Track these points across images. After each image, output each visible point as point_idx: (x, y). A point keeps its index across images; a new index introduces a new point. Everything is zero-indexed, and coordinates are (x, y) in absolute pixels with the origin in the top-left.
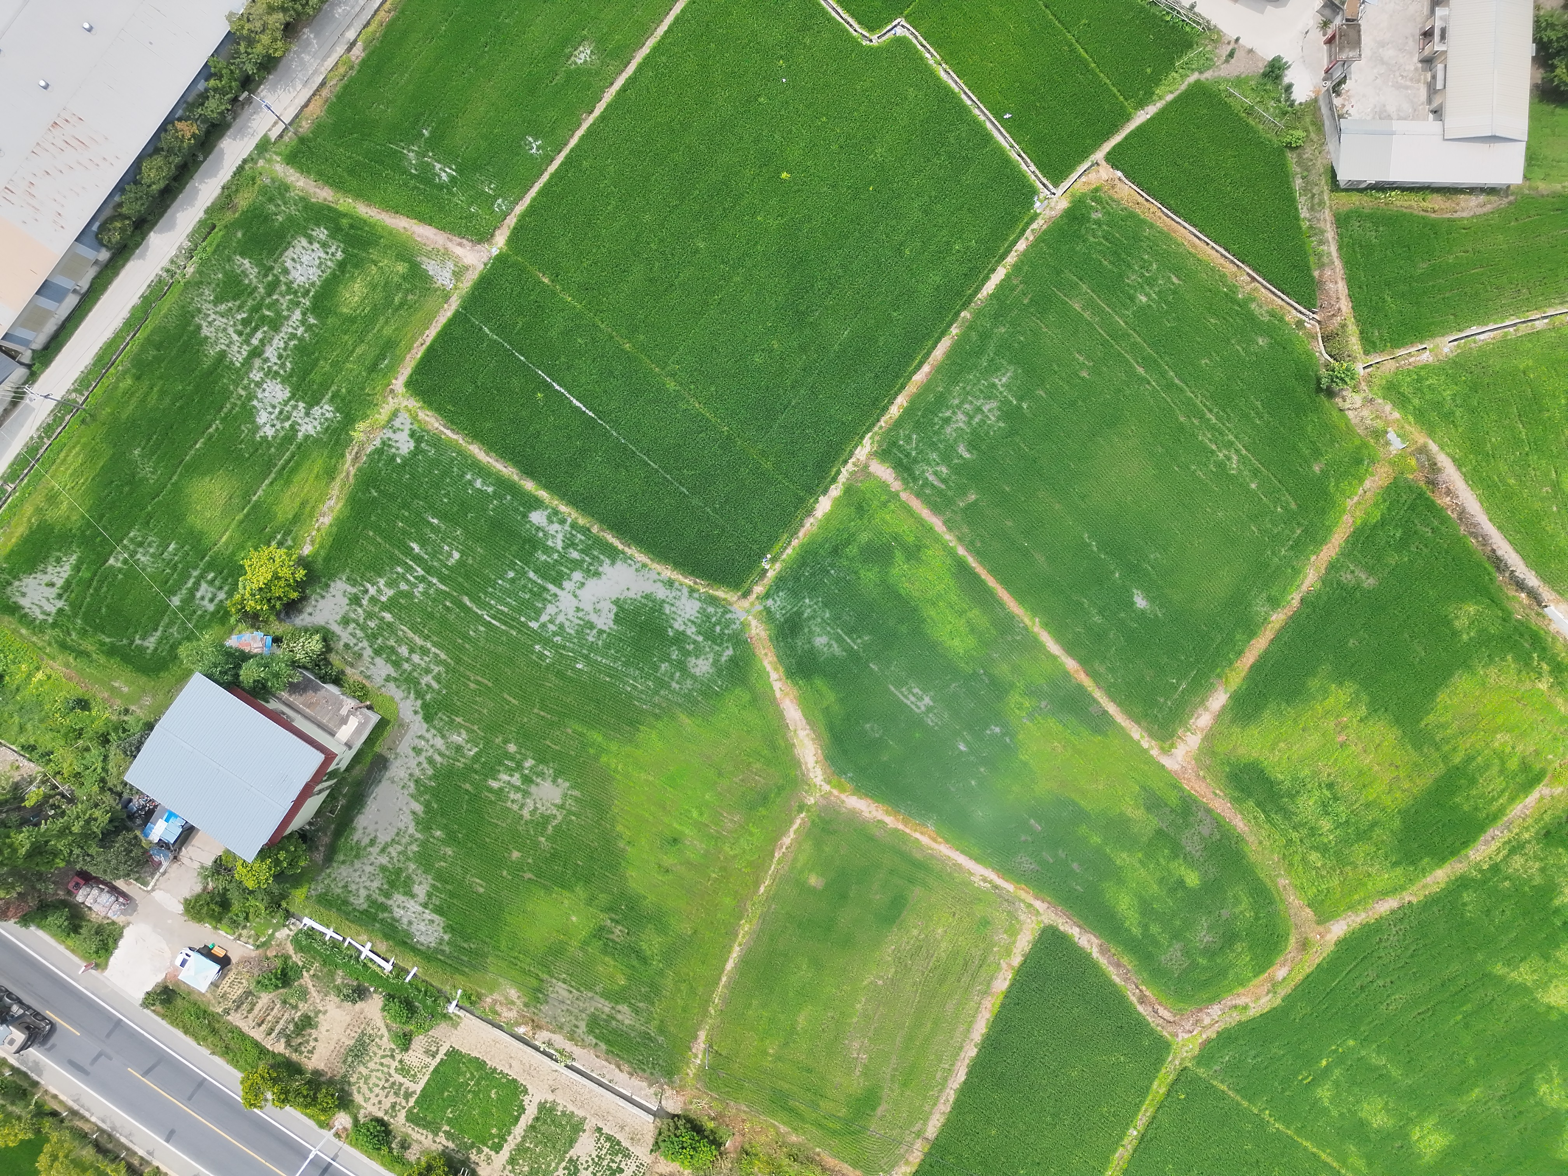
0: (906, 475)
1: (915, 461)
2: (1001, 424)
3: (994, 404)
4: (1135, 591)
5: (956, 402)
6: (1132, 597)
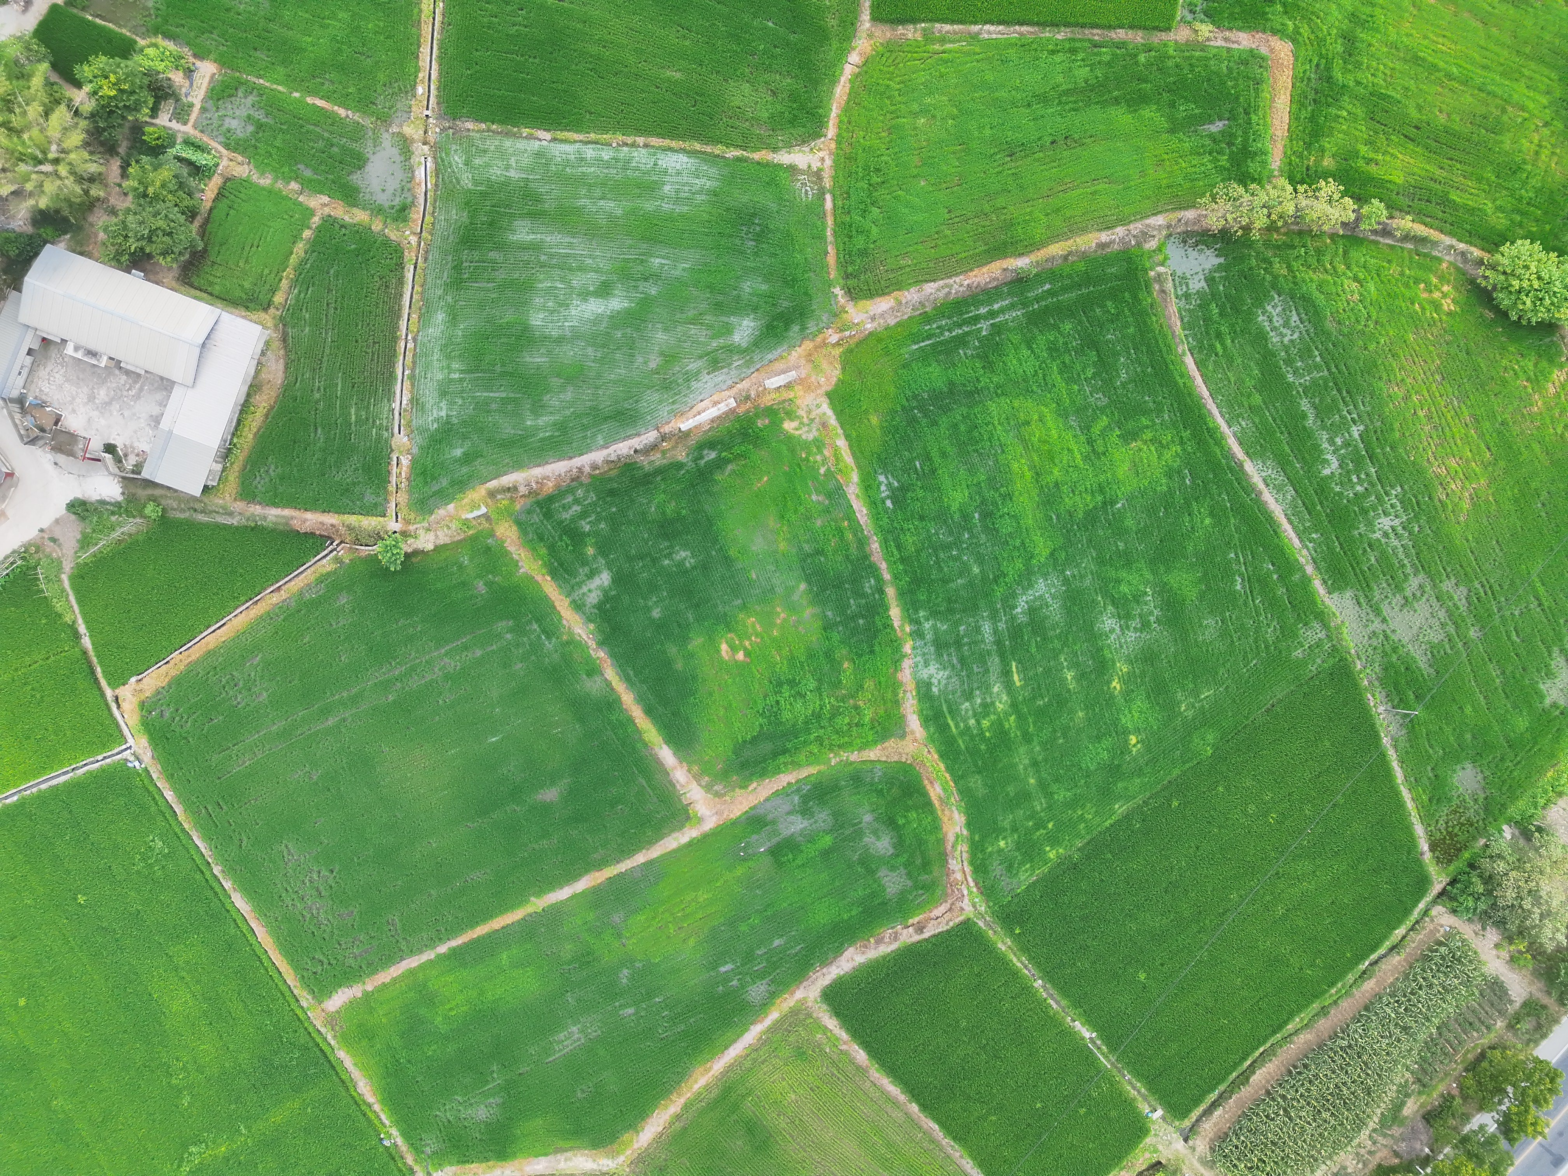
0: (350, 977)
1: (341, 964)
3: (314, 871)
4: (538, 797)
5: (298, 905)
6: (542, 801)
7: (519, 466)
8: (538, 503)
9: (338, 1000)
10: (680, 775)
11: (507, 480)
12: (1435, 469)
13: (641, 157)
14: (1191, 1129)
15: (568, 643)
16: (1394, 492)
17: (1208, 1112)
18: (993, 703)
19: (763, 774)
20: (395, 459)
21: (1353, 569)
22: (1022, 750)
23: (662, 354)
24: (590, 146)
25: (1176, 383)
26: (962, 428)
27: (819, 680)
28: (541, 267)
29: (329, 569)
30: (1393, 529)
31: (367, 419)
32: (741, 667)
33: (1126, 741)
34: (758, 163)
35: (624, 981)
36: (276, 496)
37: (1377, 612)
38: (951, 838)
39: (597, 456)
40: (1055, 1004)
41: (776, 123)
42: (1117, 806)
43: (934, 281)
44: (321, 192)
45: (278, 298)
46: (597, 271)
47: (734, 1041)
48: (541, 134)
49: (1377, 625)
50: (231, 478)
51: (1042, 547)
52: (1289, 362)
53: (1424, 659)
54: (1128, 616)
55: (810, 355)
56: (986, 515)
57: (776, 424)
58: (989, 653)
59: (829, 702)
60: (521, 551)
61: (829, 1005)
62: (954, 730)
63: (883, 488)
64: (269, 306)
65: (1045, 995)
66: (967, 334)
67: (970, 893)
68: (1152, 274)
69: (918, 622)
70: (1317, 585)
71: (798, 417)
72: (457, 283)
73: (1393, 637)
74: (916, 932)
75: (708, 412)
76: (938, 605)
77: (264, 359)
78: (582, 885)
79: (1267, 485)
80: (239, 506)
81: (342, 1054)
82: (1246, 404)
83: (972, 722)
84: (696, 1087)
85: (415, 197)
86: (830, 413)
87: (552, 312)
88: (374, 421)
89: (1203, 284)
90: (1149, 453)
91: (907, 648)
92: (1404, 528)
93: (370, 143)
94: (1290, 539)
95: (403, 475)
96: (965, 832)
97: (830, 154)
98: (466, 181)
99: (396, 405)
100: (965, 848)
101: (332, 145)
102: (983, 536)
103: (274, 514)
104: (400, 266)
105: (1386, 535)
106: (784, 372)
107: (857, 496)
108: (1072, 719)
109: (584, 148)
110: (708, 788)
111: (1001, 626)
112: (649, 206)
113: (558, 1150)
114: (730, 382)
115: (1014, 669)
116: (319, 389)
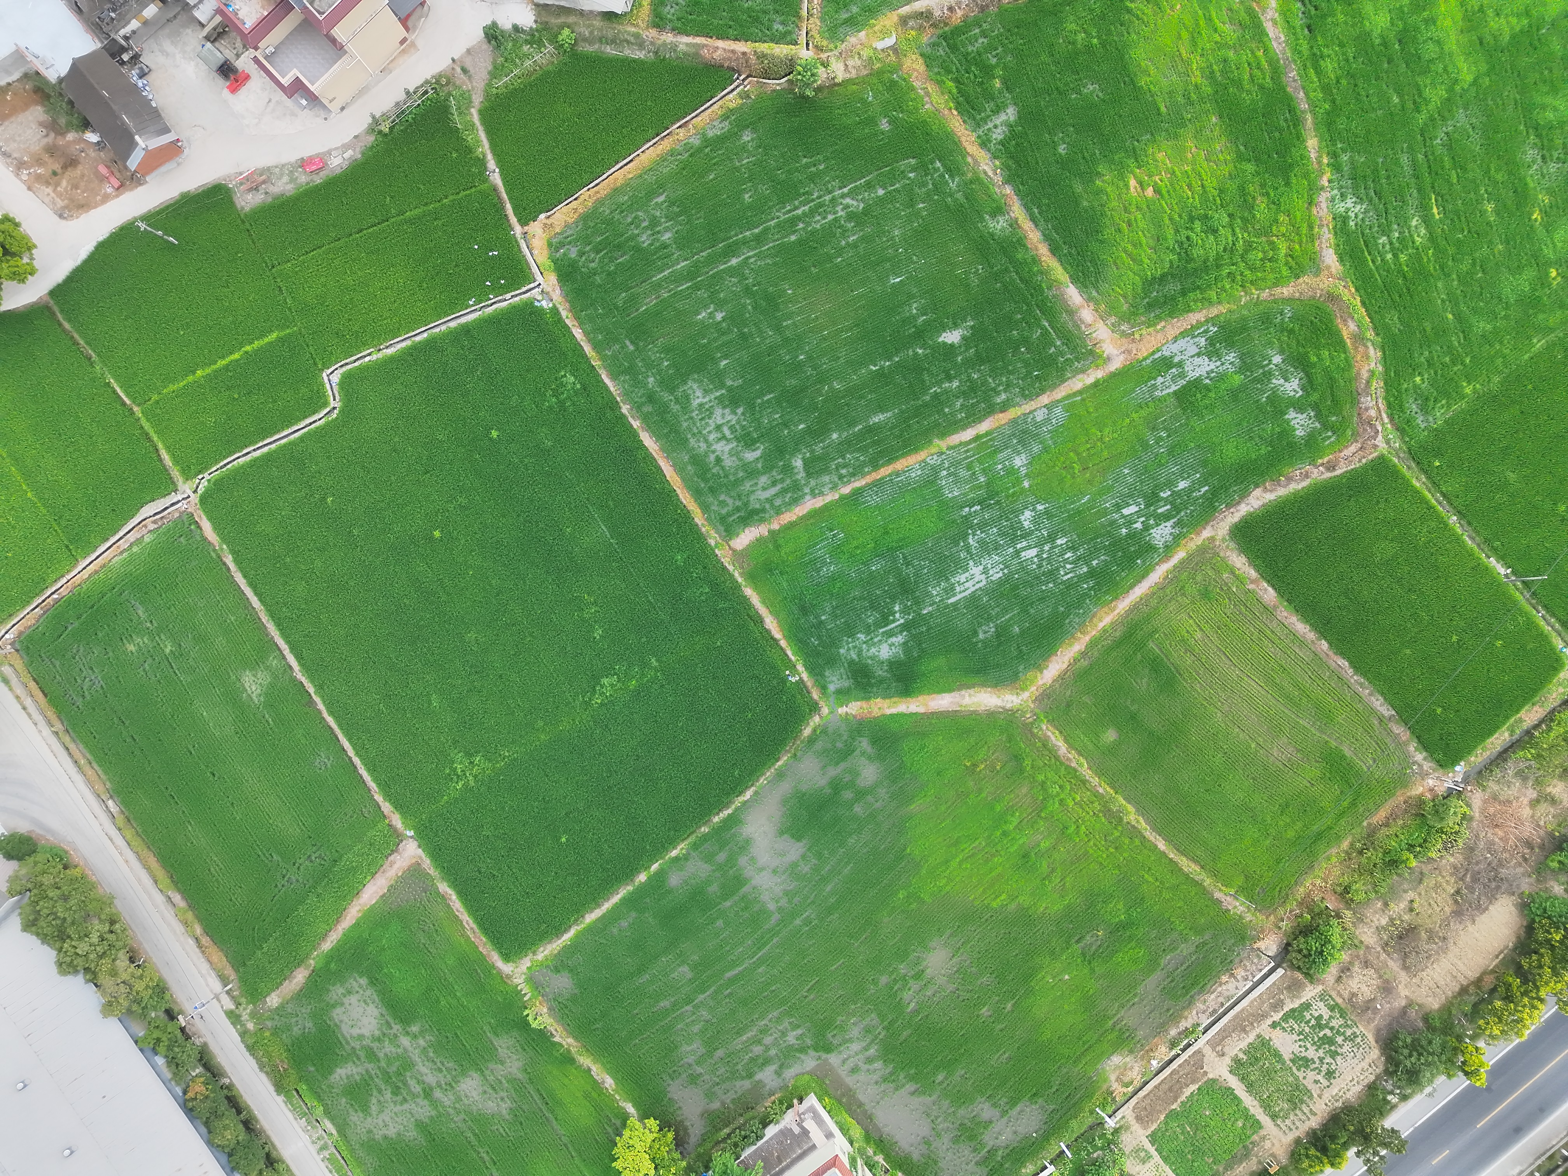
0: (756, 518)
1: (746, 504)
2: (740, 411)
3: (718, 412)
4: (940, 340)
5: (703, 446)
6: (944, 343)
8: (946, 35)
9: (745, 538)
10: (1087, 314)
11: (919, 5)
15: (972, 181)
18: (1411, 237)
19: (1173, 313)
22: (1440, 284)
27: (1230, 216)
29: (732, 105)
32: (1149, 202)
33: (1547, 275)
35: (1026, 524)
36: (686, 23)
38: (1365, 375)
40: (1470, 540)
42: (1535, 340)
47: (1139, 581)
50: (645, 4)
51: (1465, 73)
54: (1551, 146)
58: (1407, 185)
59: (1242, 237)
60: (927, 85)
61: (1238, 542)
62: (1370, 264)
63: (1301, 15)
65: (1460, 531)
67: (1385, 429)
69: (1335, 154)
74: (1327, 470)
78: (984, 427)
81: (749, 592)
83: (1389, 256)
84: (1101, 625)
91: (1324, 181)
95: (816, 2)
96: (1380, 368)
100: (1380, 384)
107: (1274, 23)
108: (1492, 252)
110: (1114, 328)
111: (1420, 157)
113: (963, 686)
115: (1433, 201)
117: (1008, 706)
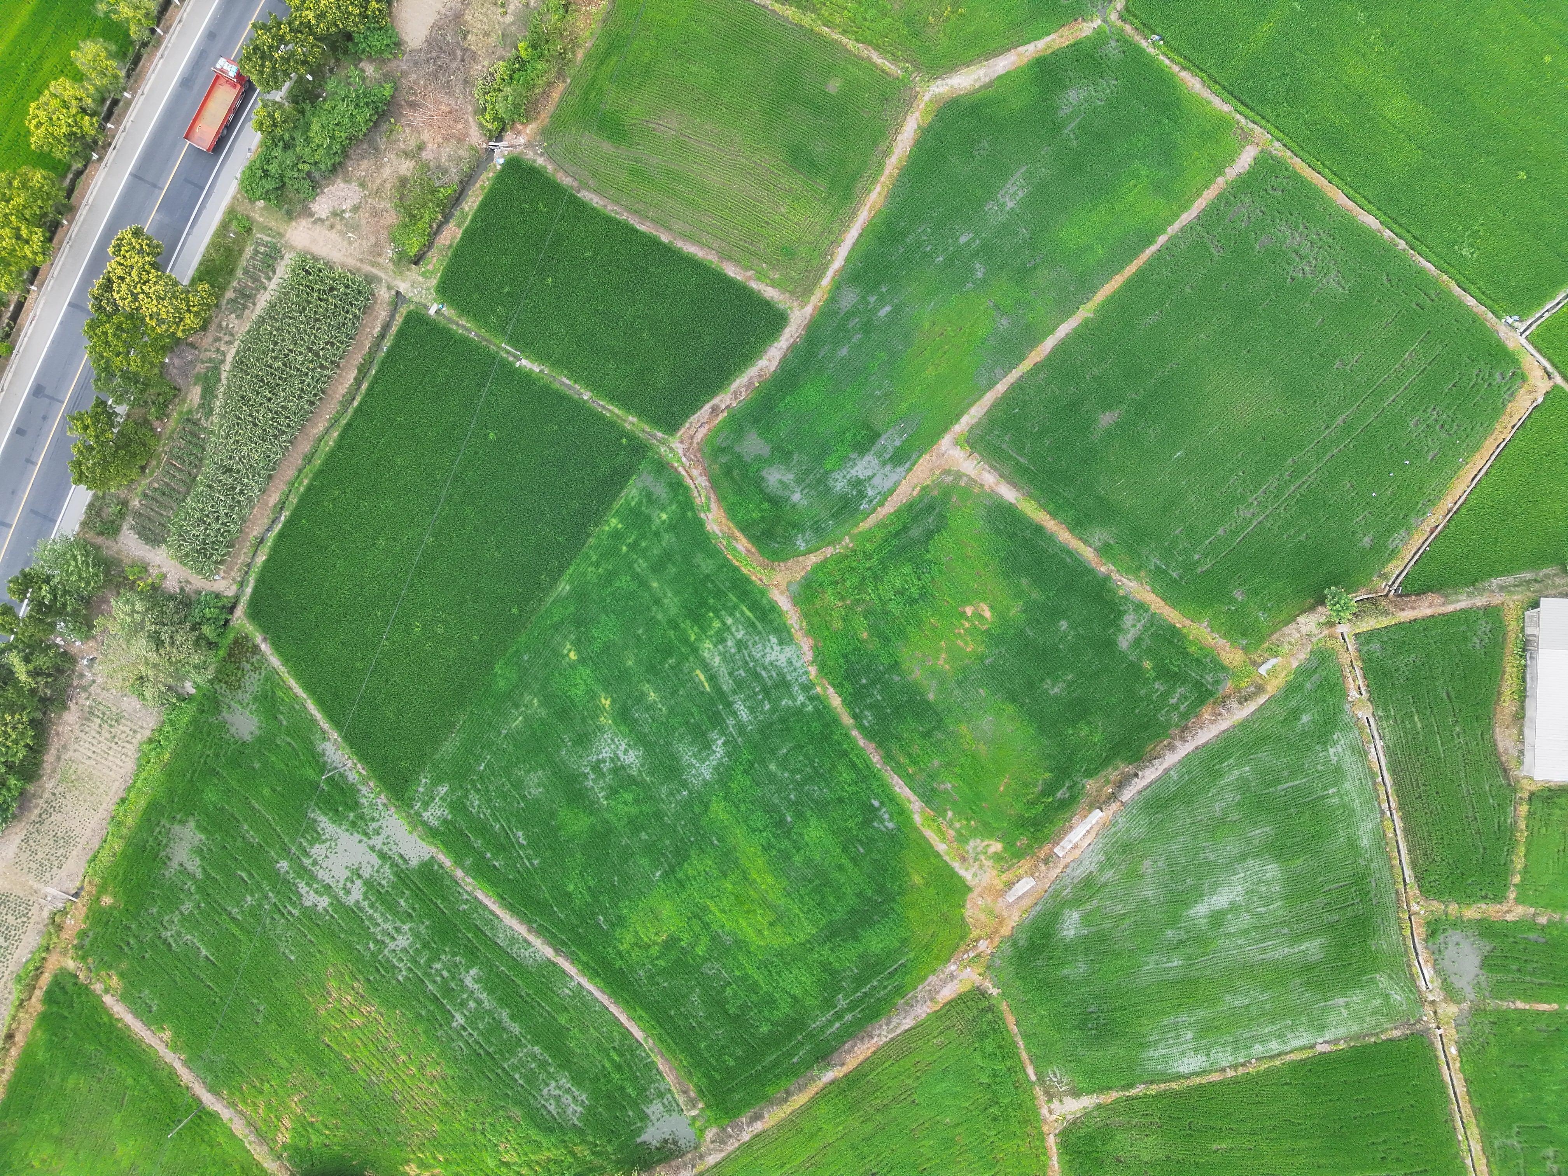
0: (1241, 183)
2: (1288, 282)
4: (1117, 413)
6: (1112, 410)
7: (1244, 724)
8: (1211, 693)
9: (1246, 159)
10: (989, 479)
11: (1251, 707)
12: (372, 1009)
13: (1225, 1058)
14: (396, 305)
15: (1138, 569)
16: (404, 973)
17: (386, 327)
18: (715, 646)
19: (910, 506)
20: (1364, 692)
21: (419, 889)
22: (673, 611)
23: (1141, 876)
24: (1276, 1052)
25: (644, 1008)
26: (832, 900)
27: (886, 613)
28: (1285, 921)
29: (1391, 566)
30: (394, 939)
31: (1403, 722)
32: (966, 601)
33: (578, 652)
34: (1110, 1088)
35: (978, 266)
36: (1466, 621)
37: (383, 856)
38: (714, 506)
39: (1171, 759)
40: (564, 382)
41: (1106, 1132)
42: (568, 588)
43: (906, 1031)
44: (1515, 923)
45: (1524, 809)
46: (1229, 935)
47: (855, 244)
48: (1326, 1048)
49: (377, 841)
50: (1514, 624)
51: (719, 810)
52: (543, 1065)
53: (322, 825)
54: (615, 771)
55: (1001, 922)
56: (780, 823)
57: (1009, 844)
58: (735, 692)
59: (870, 596)
60: (1212, 642)
61: (778, 310)
62: (745, 609)
63: (886, 816)
64: (1530, 799)
65: (577, 387)
66: (856, 990)
67: (679, 460)
68: (701, 1105)
69: (811, 699)
70: (447, 861)
71: (990, 858)
72: (1359, 879)
73: (360, 837)
74: (718, 406)
75: (1081, 836)
76: (797, 721)
77: (1520, 747)
78: (1049, 343)
79: (525, 940)
80: (1497, 600)
81: (1226, 108)
82: (572, 1011)
83: (729, 621)
84: (878, 188)
85: (1426, 948)
86: (962, 872)
87: (1260, 881)
88: (1396, 722)
89: (649, 1111)
90: (649, 934)
91: (813, 670)
92: (383, 942)
93: (1484, 984)
94: (487, 896)
95: (1351, 680)
96: (702, 516)
97: (1045, 1120)
98: (1382, 979)
99: (1380, 744)
100: (698, 501)
101: (1519, 970)
102: (777, 801)
103: (1462, 602)
104: (1419, 879)
105: (398, 930)
106: (1020, 898)
107: (909, 801)
108: (636, 655)
109: (1282, 1048)
110: (959, 475)
111: (731, 722)
112: (1201, 1013)
113: (989, 85)
114: (1068, 870)
115: (706, 685)
116: (1458, 735)
117: (939, 82)
